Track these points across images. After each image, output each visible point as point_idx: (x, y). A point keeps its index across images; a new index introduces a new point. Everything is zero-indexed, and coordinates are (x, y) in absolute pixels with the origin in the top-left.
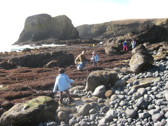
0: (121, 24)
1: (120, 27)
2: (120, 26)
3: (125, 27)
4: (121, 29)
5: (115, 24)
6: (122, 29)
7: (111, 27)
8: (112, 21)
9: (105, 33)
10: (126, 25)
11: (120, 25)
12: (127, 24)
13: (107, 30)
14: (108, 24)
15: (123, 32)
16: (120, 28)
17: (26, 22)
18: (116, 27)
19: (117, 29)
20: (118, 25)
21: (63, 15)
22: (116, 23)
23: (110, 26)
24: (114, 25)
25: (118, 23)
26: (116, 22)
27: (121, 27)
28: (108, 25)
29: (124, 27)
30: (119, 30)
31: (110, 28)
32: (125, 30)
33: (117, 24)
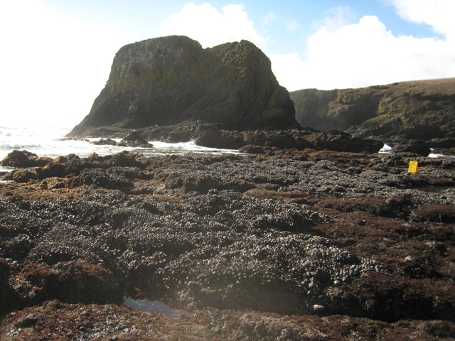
0: (428, 93)
1: (425, 103)
2: (427, 98)
3: (444, 104)
4: (429, 109)
5: (408, 91)
6: (432, 109)
7: (393, 100)
8: (396, 84)
9: (372, 120)
10: (446, 98)
12: (450, 93)
13: (381, 109)
14: (384, 91)
15: (435, 118)
16: (424, 107)
17: (115, 61)
18: (412, 102)
19: (413, 109)
20: (419, 97)
21: (243, 41)
22: (413, 89)
23: (389, 99)
24: (406, 95)
25: (420, 90)
26: (410, 86)
27: (428, 102)
28: (382, 95)
29: (438, 103)
30: (423, 111)
31: (390, 105)
32: (442, 114)
33: (416, 93)
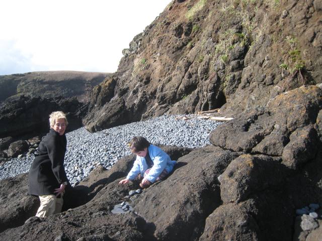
11: (45, 81)
